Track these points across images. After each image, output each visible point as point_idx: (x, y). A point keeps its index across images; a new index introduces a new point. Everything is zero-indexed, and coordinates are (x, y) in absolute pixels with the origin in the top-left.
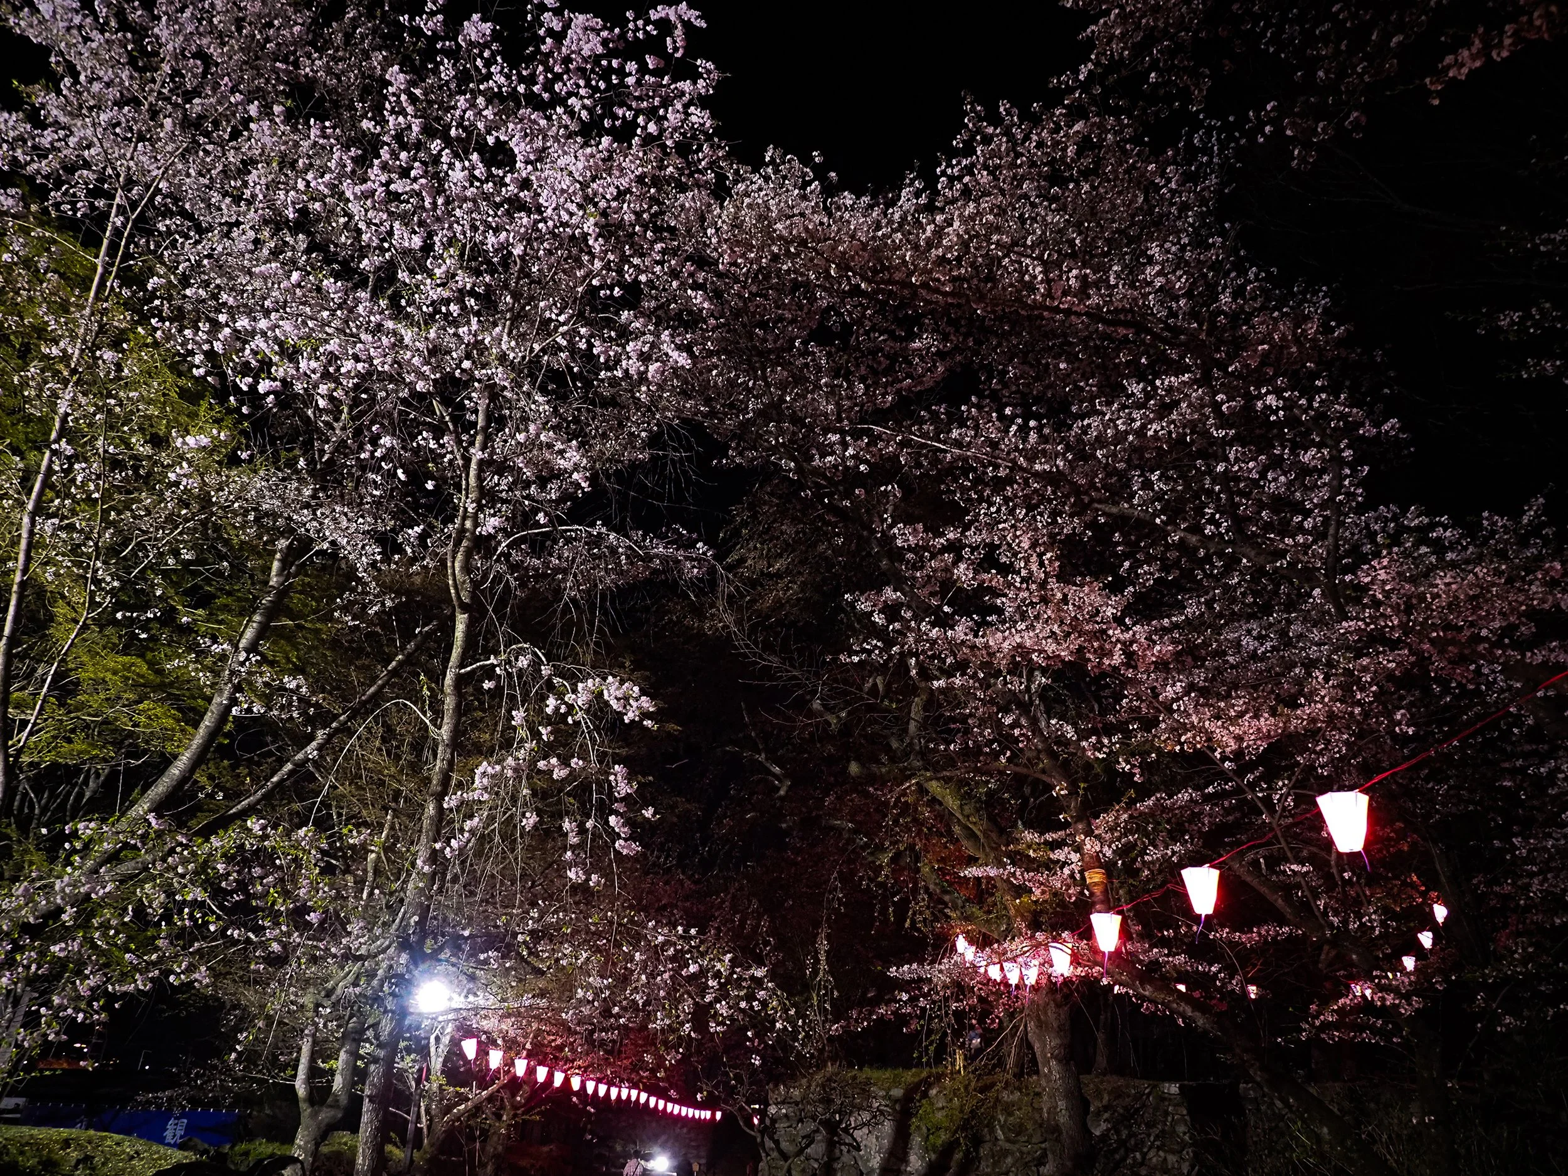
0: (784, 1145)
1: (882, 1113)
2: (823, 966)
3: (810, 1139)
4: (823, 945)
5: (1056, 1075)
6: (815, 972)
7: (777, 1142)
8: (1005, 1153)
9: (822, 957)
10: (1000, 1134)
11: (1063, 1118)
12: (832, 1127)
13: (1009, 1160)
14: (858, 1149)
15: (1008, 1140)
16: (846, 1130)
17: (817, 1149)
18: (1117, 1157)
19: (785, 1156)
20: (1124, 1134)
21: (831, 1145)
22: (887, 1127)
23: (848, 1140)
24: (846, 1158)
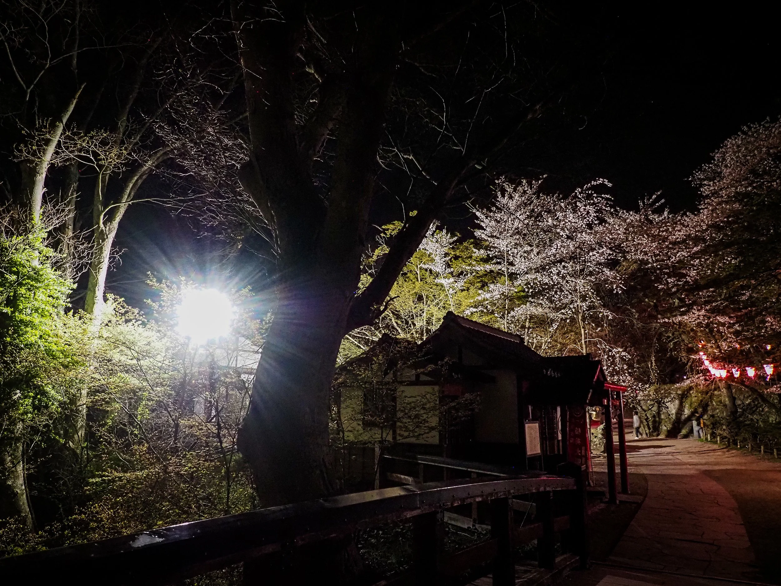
0: (644, 407)
1: (675, 398)
2: (654, 364)
3: (653, 405)
4: (653, 359)
5: (725, 392)
6: (652, 366)
7: (641, 407)
8: (716, 409)
9: (653, 362)
10: (714, 403)
11: (727, 403)
12: (659, 403)
13: (718, 411)
14: (668, 408)
15: (717, 405)
16: (663, 403)
17: (655, 408)
18: (754, 409)
19: (645, 411)
20: (756, 403)
21: (659, 407)
22: (677, 402)
23: (664, 406)
24: (664, 411)
